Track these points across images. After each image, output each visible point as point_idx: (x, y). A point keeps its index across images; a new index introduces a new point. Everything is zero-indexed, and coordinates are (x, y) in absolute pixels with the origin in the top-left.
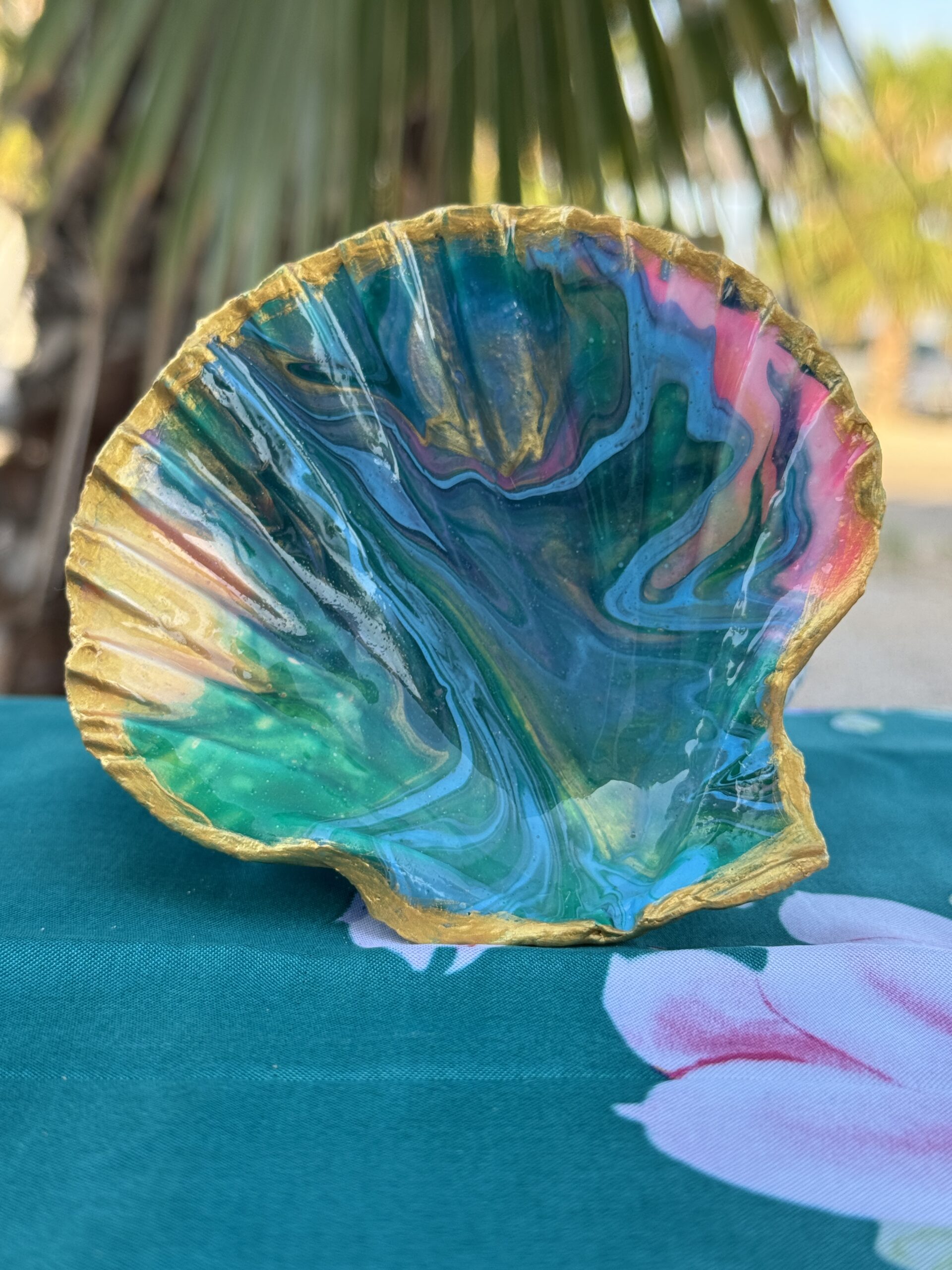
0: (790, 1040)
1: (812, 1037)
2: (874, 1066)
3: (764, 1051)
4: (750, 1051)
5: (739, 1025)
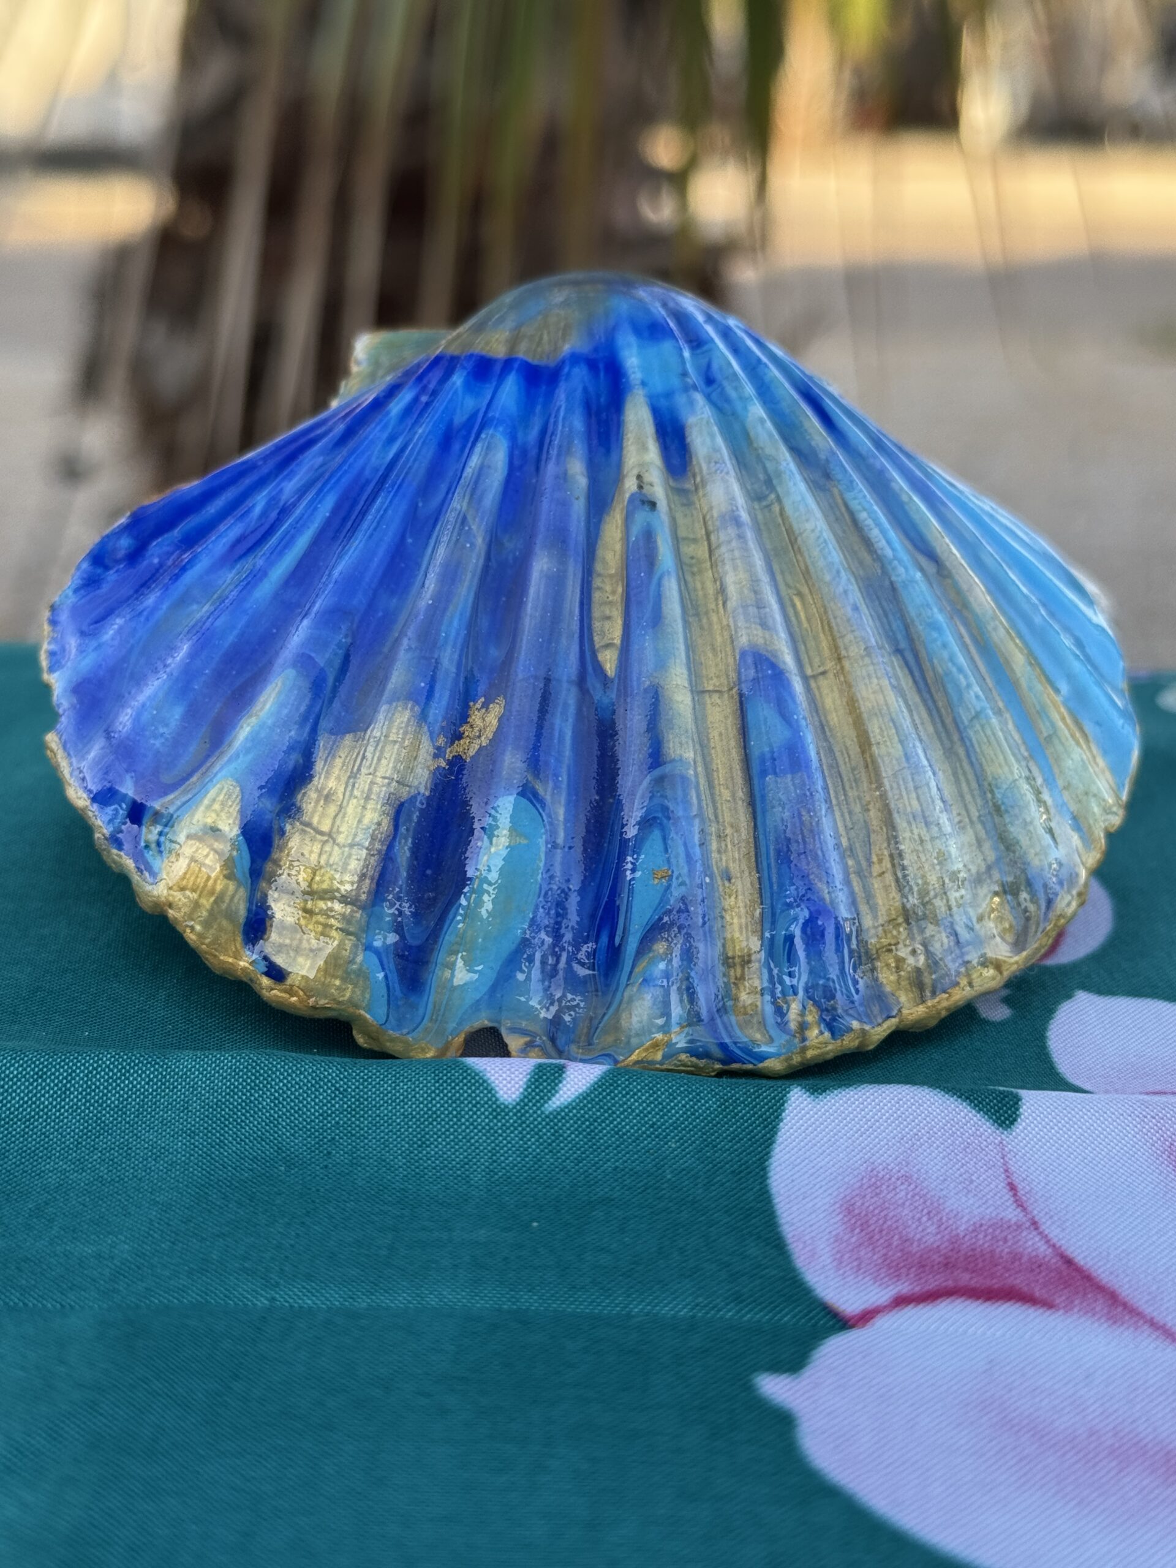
0: (1036, 1265)
1: (1069, 1262)
3: (995, 1283)
4: (973, 1284)
5: (963, 1227)
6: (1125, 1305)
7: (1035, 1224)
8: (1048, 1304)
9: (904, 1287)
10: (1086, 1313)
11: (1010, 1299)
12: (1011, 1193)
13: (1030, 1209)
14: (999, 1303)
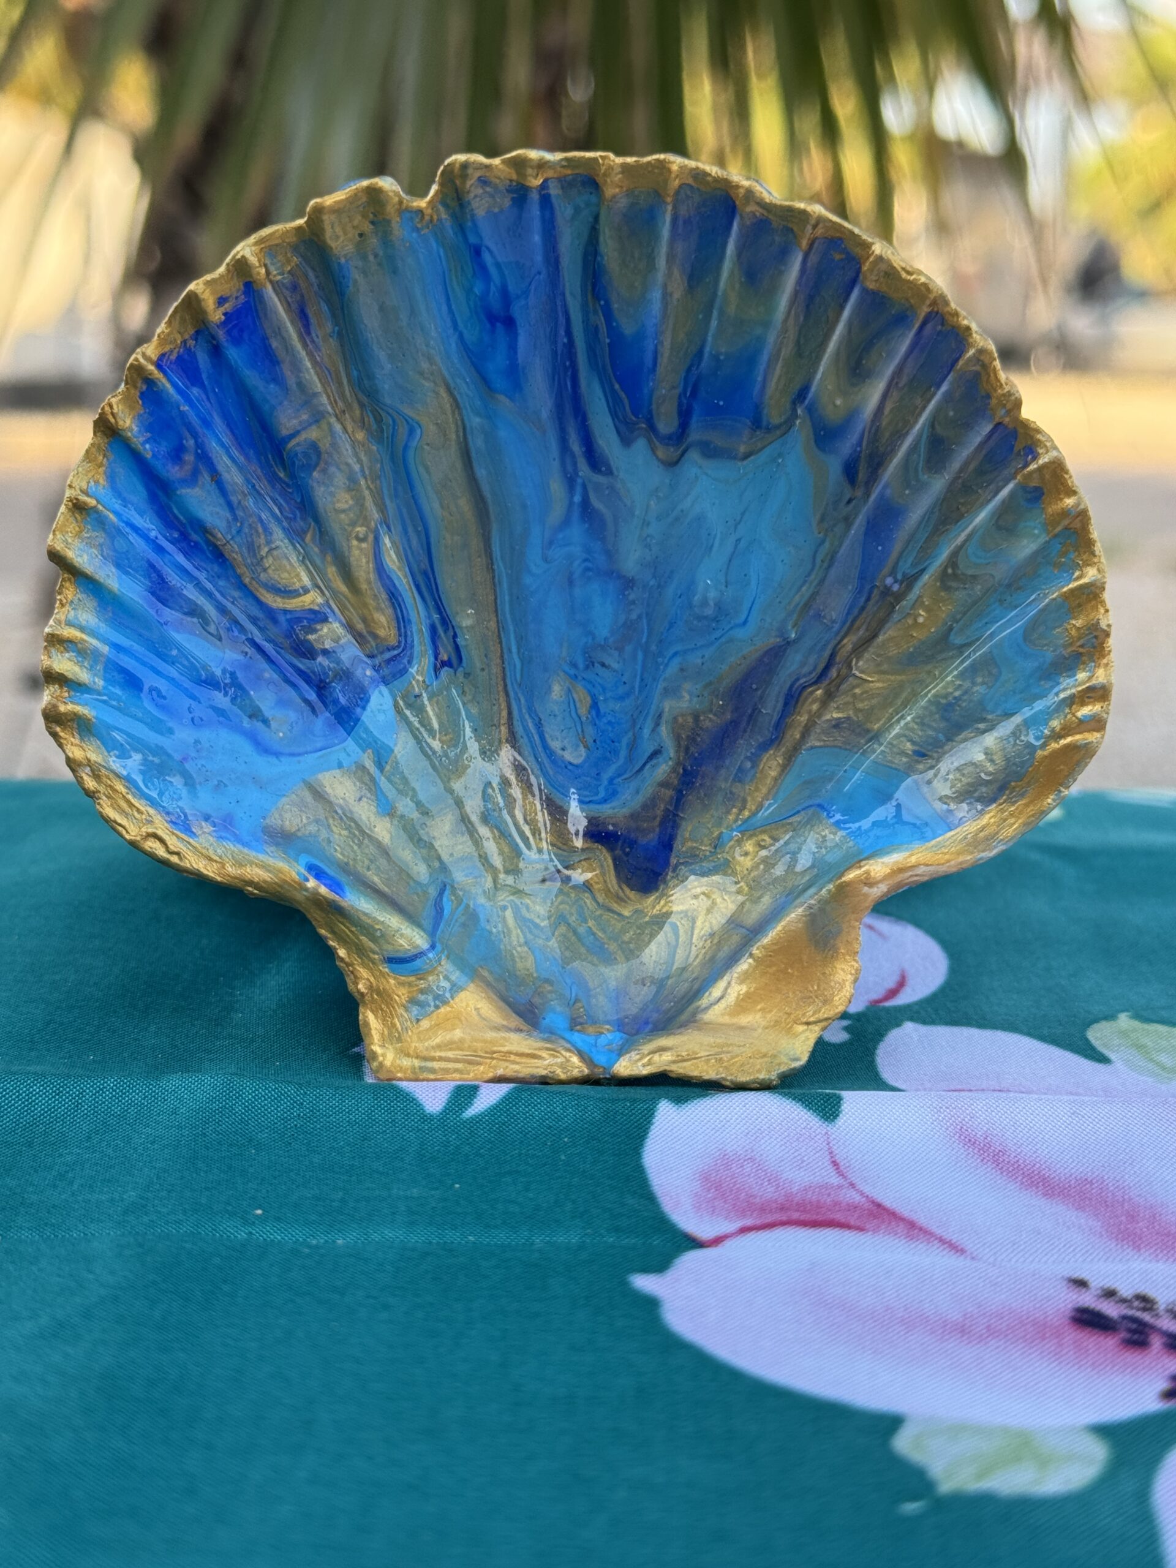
0: (853, 1208)
1: (879, 1206)
2: (947, 1236)
4: (802, 1218)
5: (796, 1188)
6: (921, 1229)
7: (851, 1184)
8: (860, 1229)
9: (749, 1222)
10: (891, 1233)
11: (831, 1227)
12: (834, 1168)
13: (848, 1175)
14: (822, 1229)
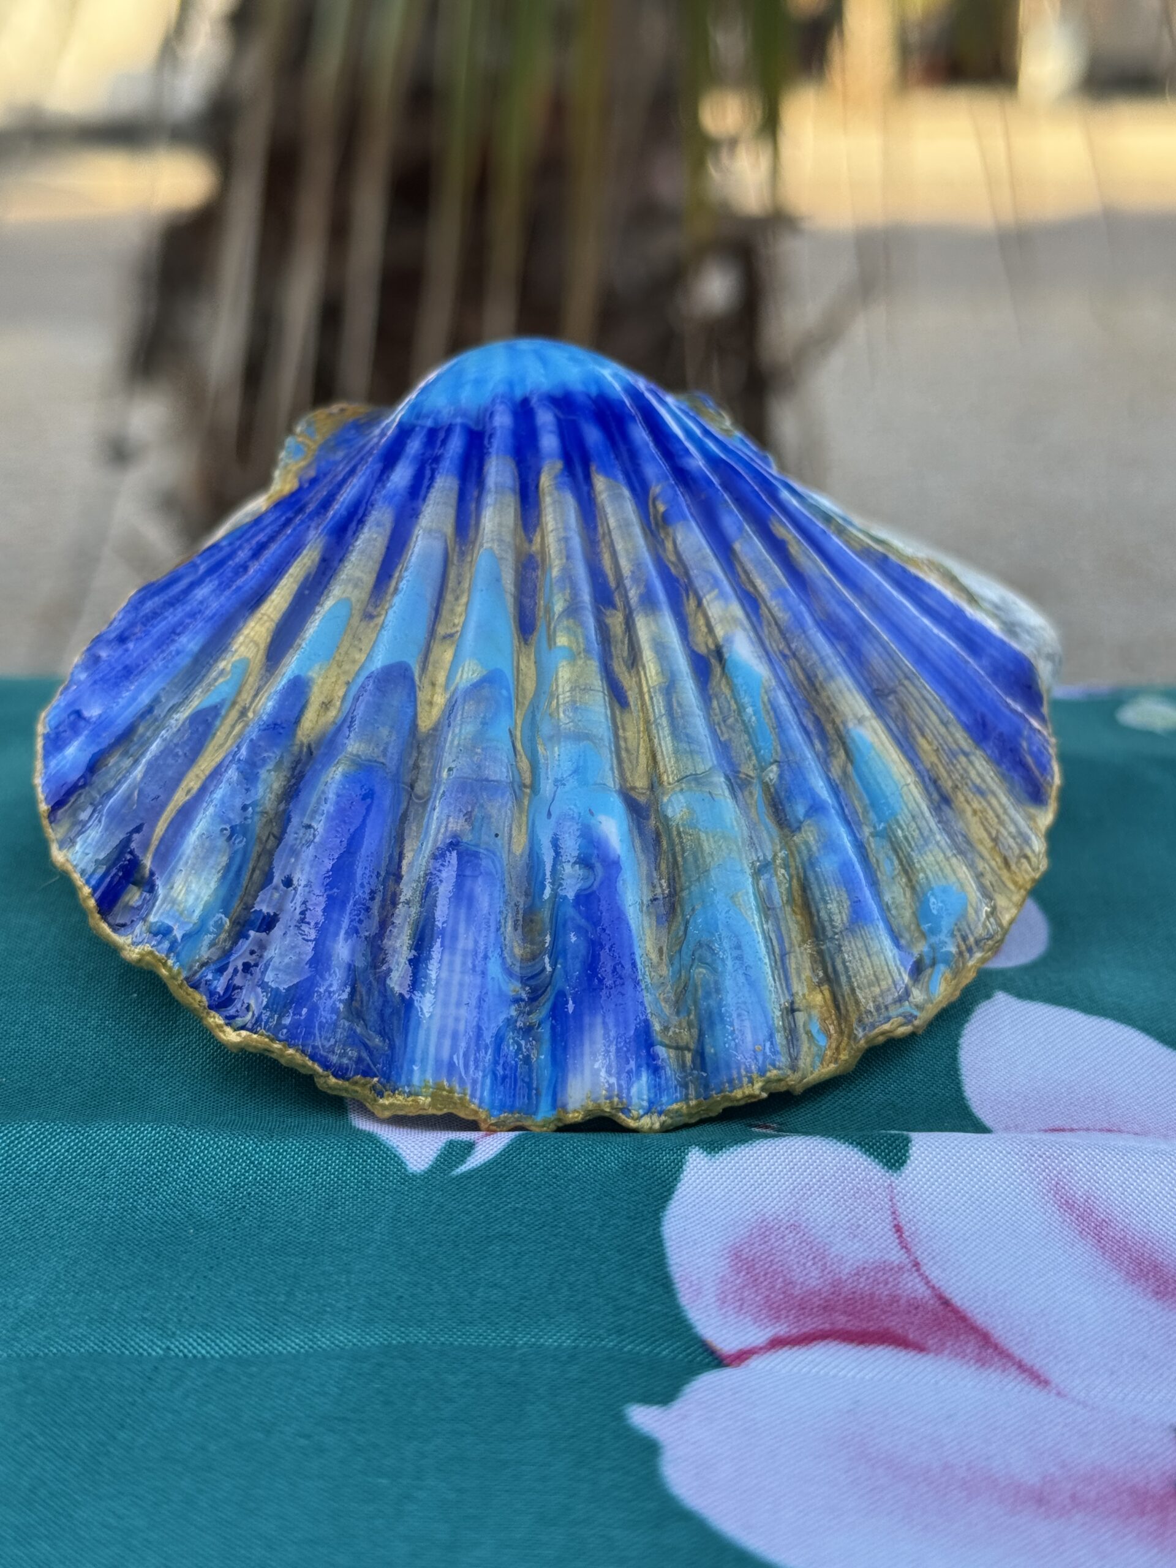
1: (946, 1303)
2: (1028, 1359)
3: (872, 1326)
4: (849, 1326)
5: (847, 1271)
6: (996, 1347)
7: (916, 1265)
8: (920, 1348)
9: (781, 1329)
10: (957, 1355)
11: (883, 1343)
12: (896, 1236)
13: (913, 1250)
14: (871, 1347)
